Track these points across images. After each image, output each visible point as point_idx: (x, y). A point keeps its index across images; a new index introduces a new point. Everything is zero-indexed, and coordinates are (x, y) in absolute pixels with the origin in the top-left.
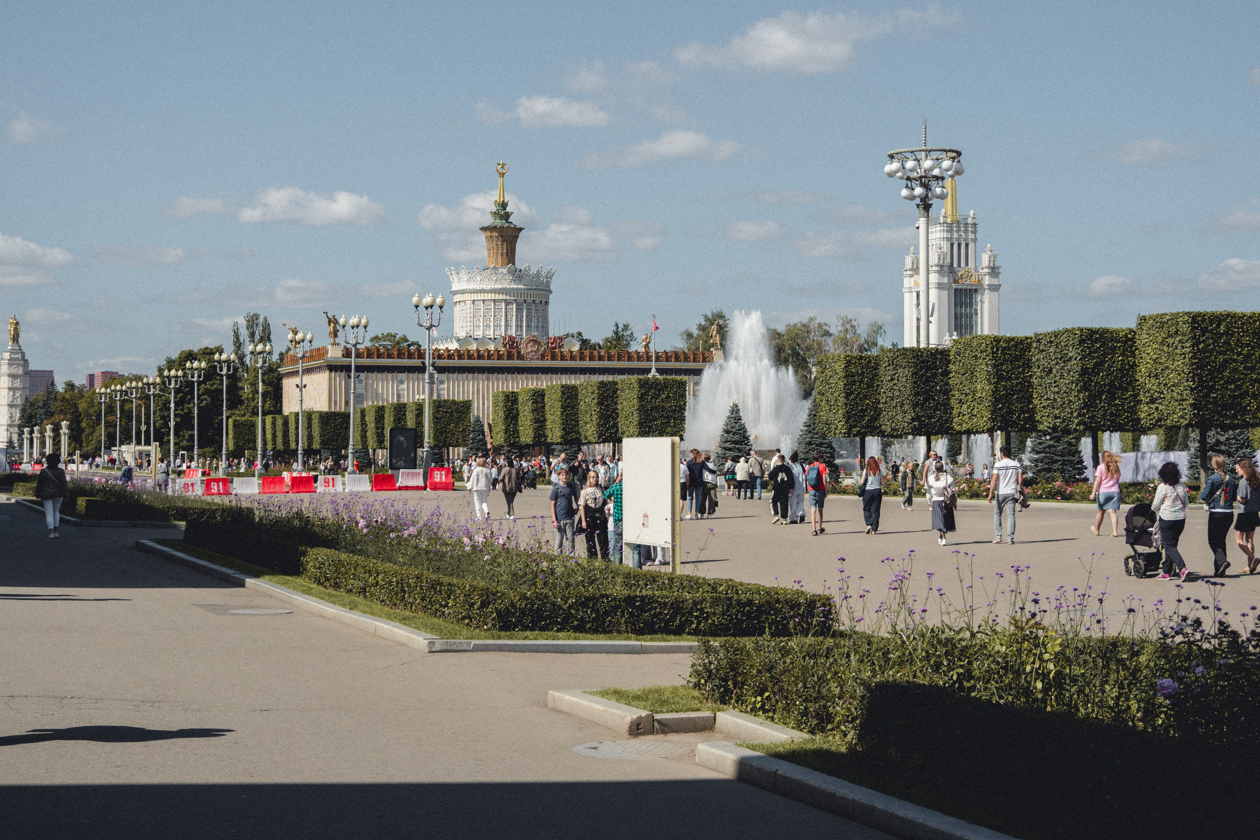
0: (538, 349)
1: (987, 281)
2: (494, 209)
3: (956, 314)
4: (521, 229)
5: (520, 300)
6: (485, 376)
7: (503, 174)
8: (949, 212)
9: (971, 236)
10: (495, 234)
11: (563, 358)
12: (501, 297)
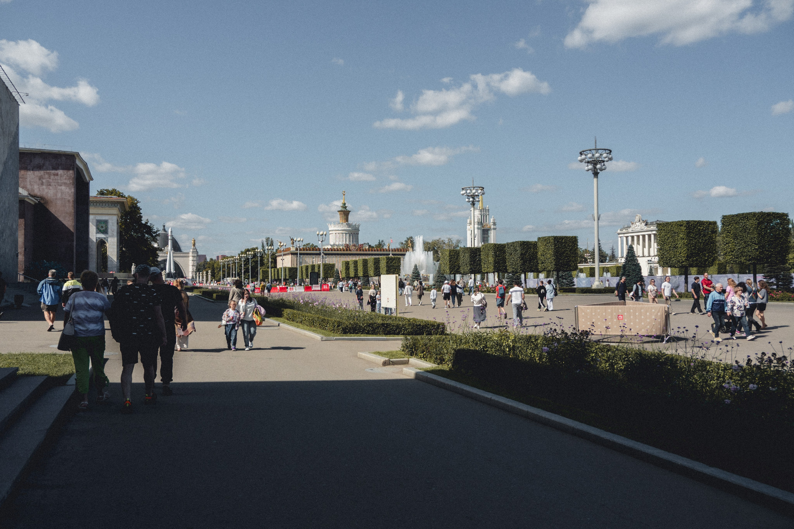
0: (355, 248)
1: (492, 227)
2: (342, 205)
3: (483, 237)
4: (350, 211)
5: (350, 233)
6: (339, 256)
7: (345, 195)
8: (481, 206)
9: (487, 213)
10: (342, 213)
11: (363, 251)
12: (344, 232)
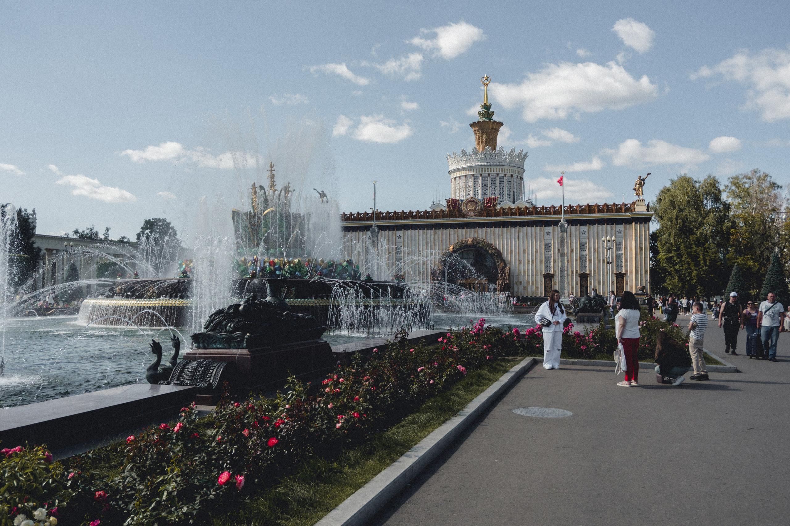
0: (476, 207)
2: (479, 111)
5: (485, 174)
7: (487, 84)
10: (480, 128)
11: (497, 214)
